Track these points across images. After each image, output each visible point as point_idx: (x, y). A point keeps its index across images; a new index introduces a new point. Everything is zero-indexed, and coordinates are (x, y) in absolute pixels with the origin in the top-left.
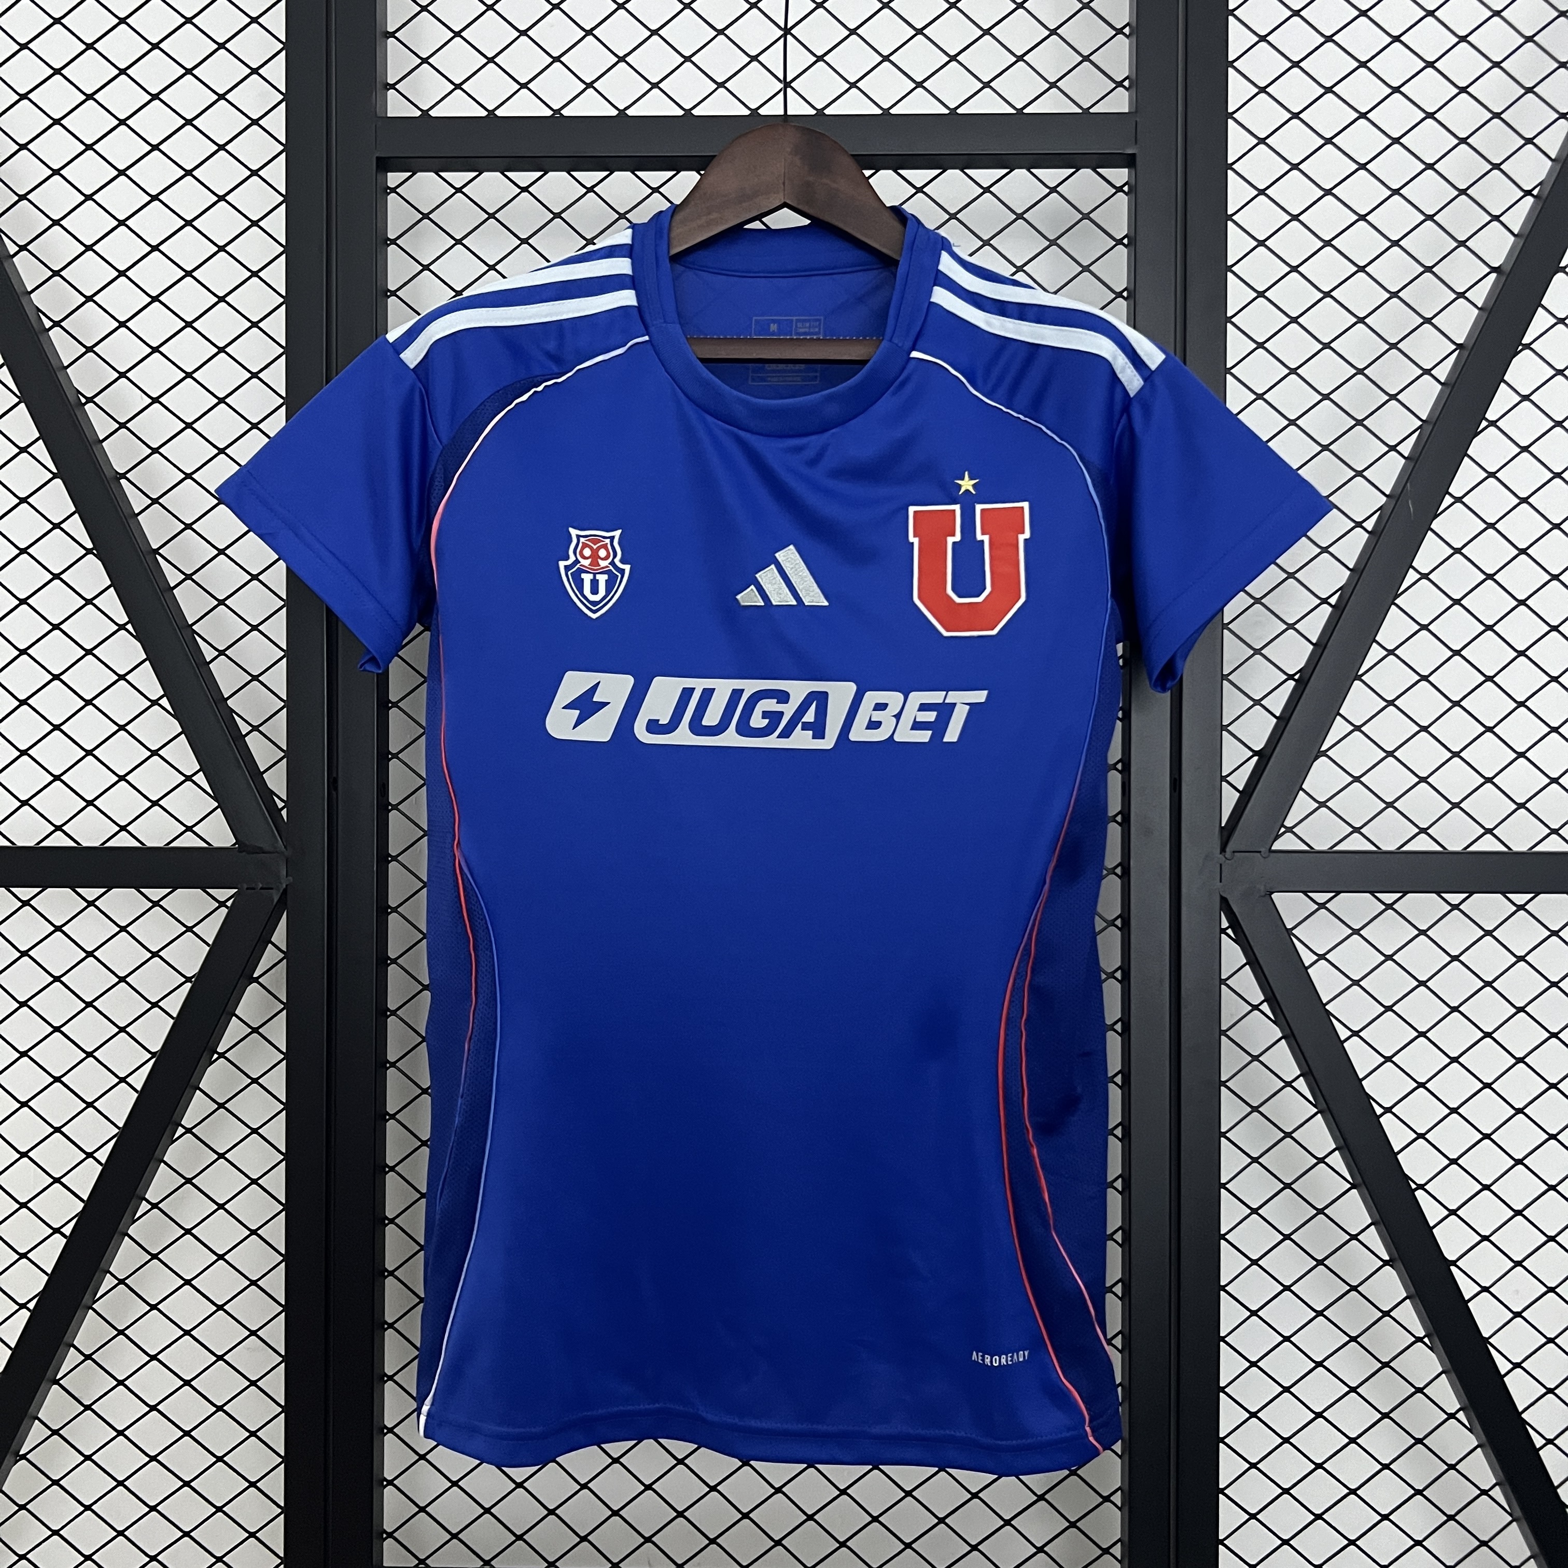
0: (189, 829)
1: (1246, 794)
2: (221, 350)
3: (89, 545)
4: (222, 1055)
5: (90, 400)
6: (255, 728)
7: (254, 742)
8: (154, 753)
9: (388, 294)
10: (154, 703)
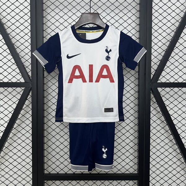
0: (18, 80)
1: (154, 75)
2: (22, 17)
3: (5, 43)
4: (23, 109)
5: (4, 24)
6: (27, 67)
7: (27, 69)
8: (14, 70)
9: (44, 10)
10: (14, 64)
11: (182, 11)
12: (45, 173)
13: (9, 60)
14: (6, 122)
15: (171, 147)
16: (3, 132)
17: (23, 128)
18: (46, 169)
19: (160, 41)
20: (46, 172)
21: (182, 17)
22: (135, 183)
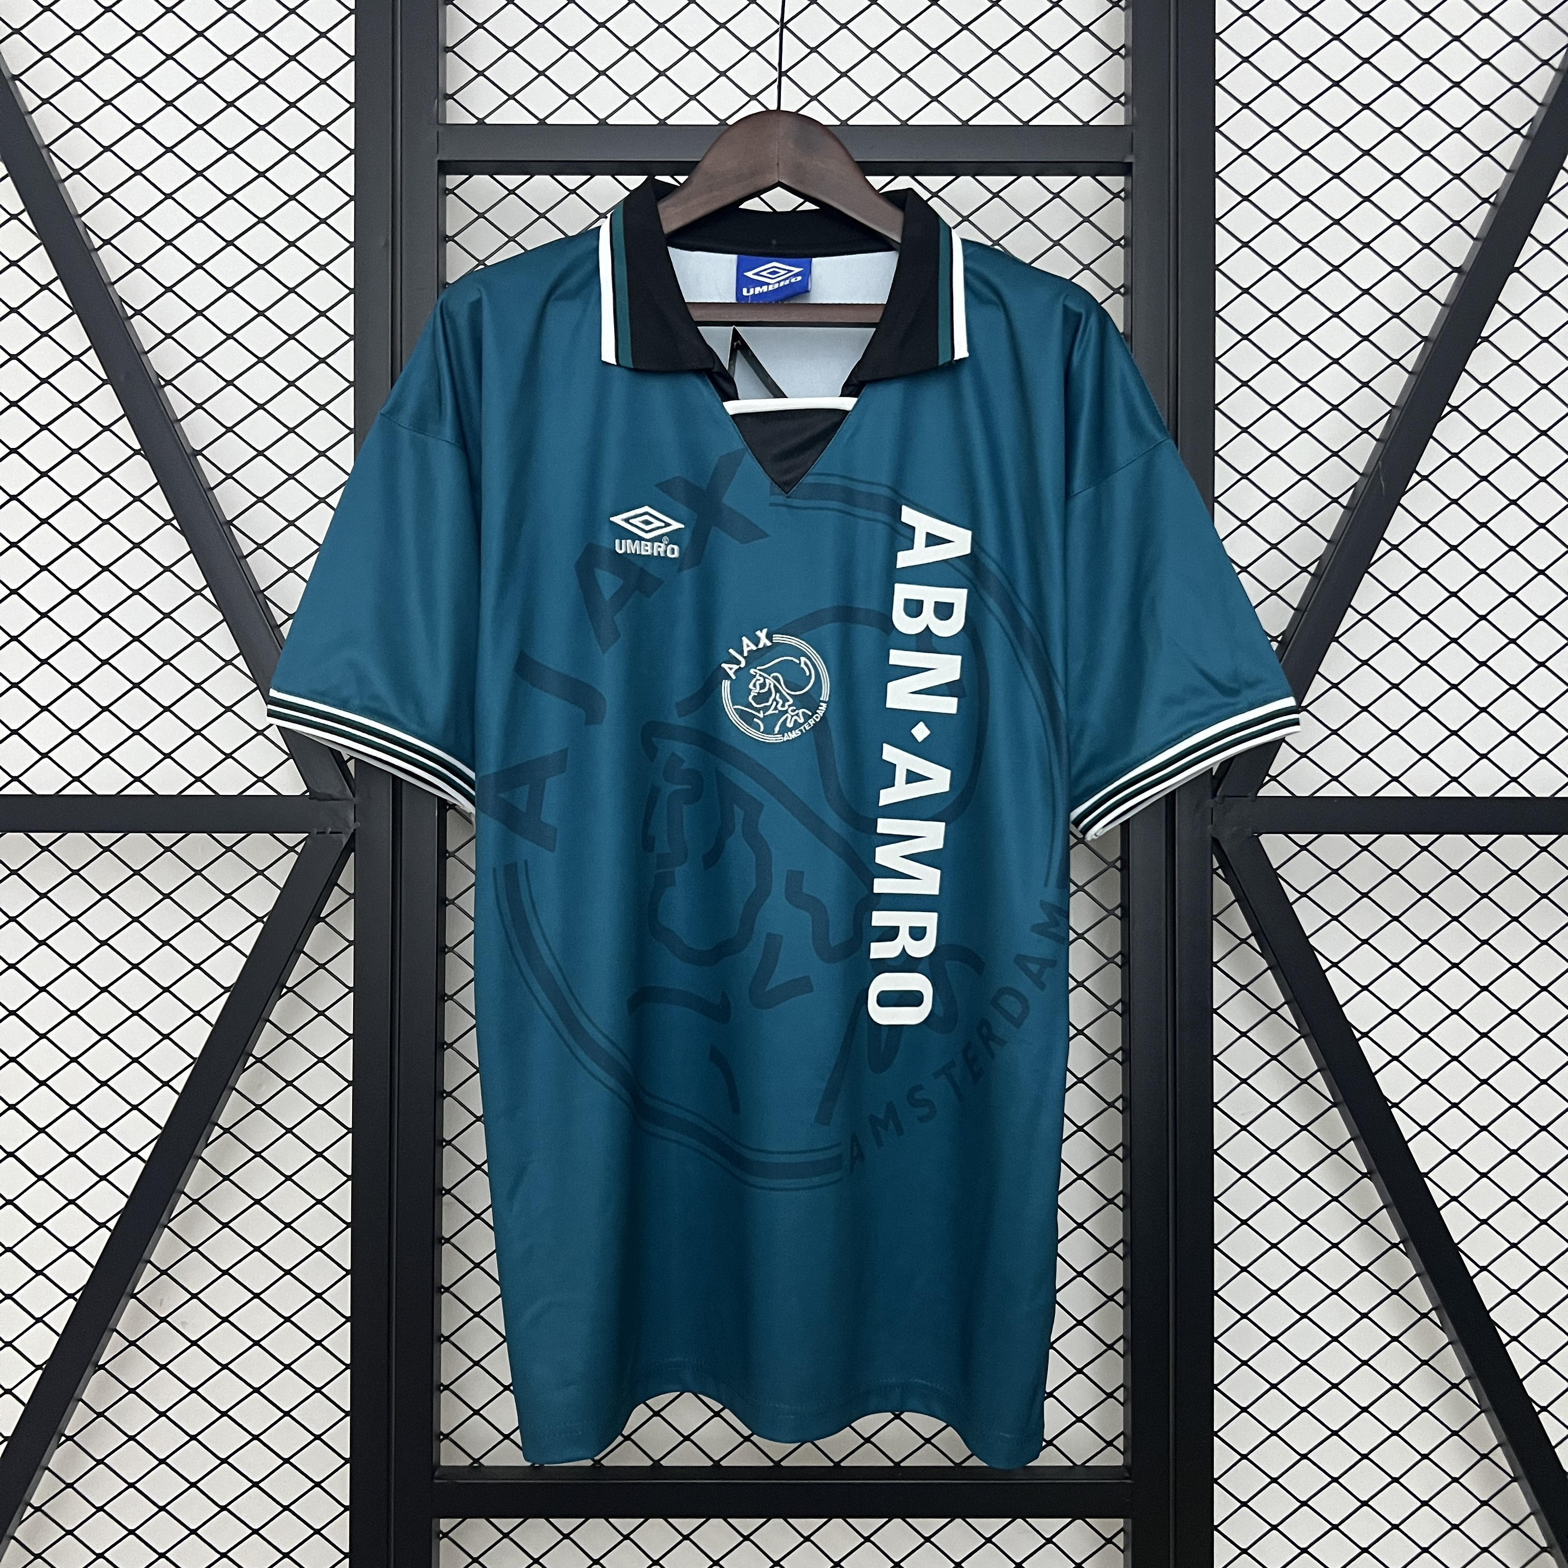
0: (261, 779)
2: (291, 337)
3: (169, 515)
4: (290, 990)
5: (169, 382)
8: (228, 709)
10: (228, 663)
11: (1426, 292)
12: (442, 1464)
13: (198, 639)
14: (166, 1084)
15: (1364, 1269)
16: (146, 1154)
17: (289, 1131)
18: (447, 1436)
19: (1274, 500)
20: (449, 1457)
21: (1426, 334)
22: (1109, 1541)
